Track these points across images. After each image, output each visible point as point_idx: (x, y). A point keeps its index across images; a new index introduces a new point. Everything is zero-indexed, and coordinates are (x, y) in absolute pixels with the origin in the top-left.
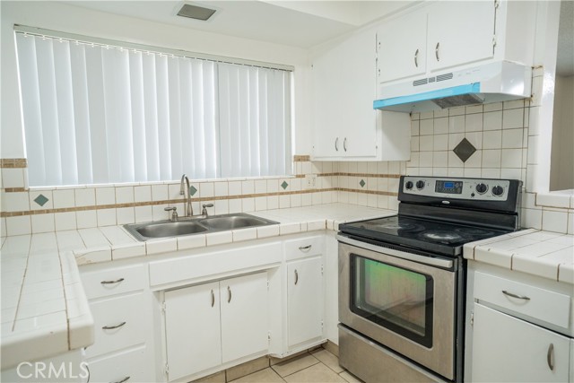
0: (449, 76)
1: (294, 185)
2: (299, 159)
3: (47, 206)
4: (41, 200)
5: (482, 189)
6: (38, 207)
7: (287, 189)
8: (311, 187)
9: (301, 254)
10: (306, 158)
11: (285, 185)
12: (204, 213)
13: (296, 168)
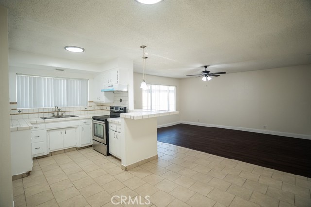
0: (112, 86)
1: (89, 108)
2: (90, 102)
3: (21, 113)
4: (20, 111)
5: (120, 109)
6: (19, 113)
7: (87, 109)
8: (94, 109)
9: (84, 124)
10: (92, 102)
11: (86, 108)
12: (62, 115)
13: (89, 104)
